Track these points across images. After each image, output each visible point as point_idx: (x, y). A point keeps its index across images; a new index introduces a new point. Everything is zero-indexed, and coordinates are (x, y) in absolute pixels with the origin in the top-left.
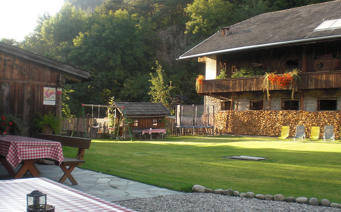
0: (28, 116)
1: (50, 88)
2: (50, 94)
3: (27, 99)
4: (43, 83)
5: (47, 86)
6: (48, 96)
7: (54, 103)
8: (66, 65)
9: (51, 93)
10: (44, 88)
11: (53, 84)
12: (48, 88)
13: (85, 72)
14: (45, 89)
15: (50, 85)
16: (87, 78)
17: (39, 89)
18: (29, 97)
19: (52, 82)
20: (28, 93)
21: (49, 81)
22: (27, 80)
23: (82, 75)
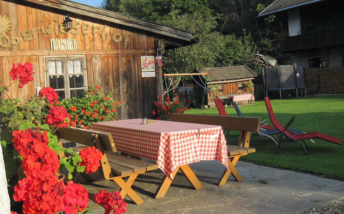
0: (126, 92)
1: (148, 57)
2: (148, 63)
3: (123, 72)
4: (139, 52)
5: (144, 55)
6: (146, 67)
7: (153, 75)
8: (165, 27)
9: (150, 63)
10: (141, 57)
11: (151, 51)
12: (145, 57)
13: (186, 33)
14: (143, 58)
15: (147, 53)
16: (189, 40)
17: (135, 59)
18: (125, 69)
19: (149, 49)
20: (124, 66)
21: (146, 49)
22: (120, 49)
23: (183, 37)
